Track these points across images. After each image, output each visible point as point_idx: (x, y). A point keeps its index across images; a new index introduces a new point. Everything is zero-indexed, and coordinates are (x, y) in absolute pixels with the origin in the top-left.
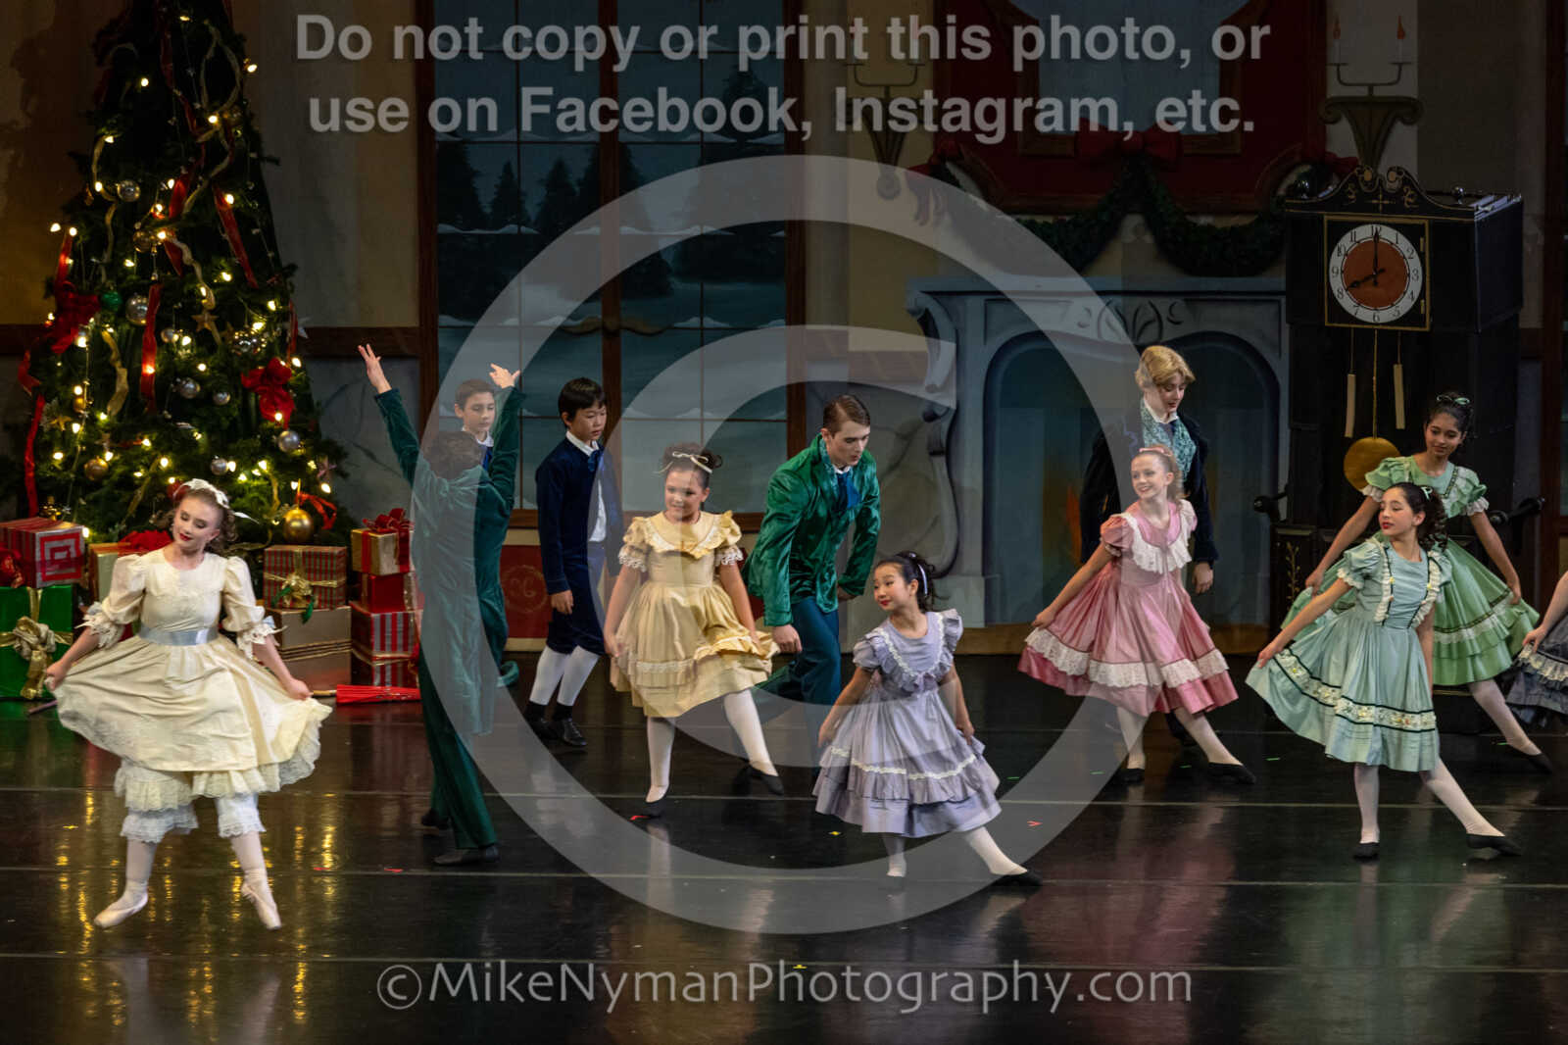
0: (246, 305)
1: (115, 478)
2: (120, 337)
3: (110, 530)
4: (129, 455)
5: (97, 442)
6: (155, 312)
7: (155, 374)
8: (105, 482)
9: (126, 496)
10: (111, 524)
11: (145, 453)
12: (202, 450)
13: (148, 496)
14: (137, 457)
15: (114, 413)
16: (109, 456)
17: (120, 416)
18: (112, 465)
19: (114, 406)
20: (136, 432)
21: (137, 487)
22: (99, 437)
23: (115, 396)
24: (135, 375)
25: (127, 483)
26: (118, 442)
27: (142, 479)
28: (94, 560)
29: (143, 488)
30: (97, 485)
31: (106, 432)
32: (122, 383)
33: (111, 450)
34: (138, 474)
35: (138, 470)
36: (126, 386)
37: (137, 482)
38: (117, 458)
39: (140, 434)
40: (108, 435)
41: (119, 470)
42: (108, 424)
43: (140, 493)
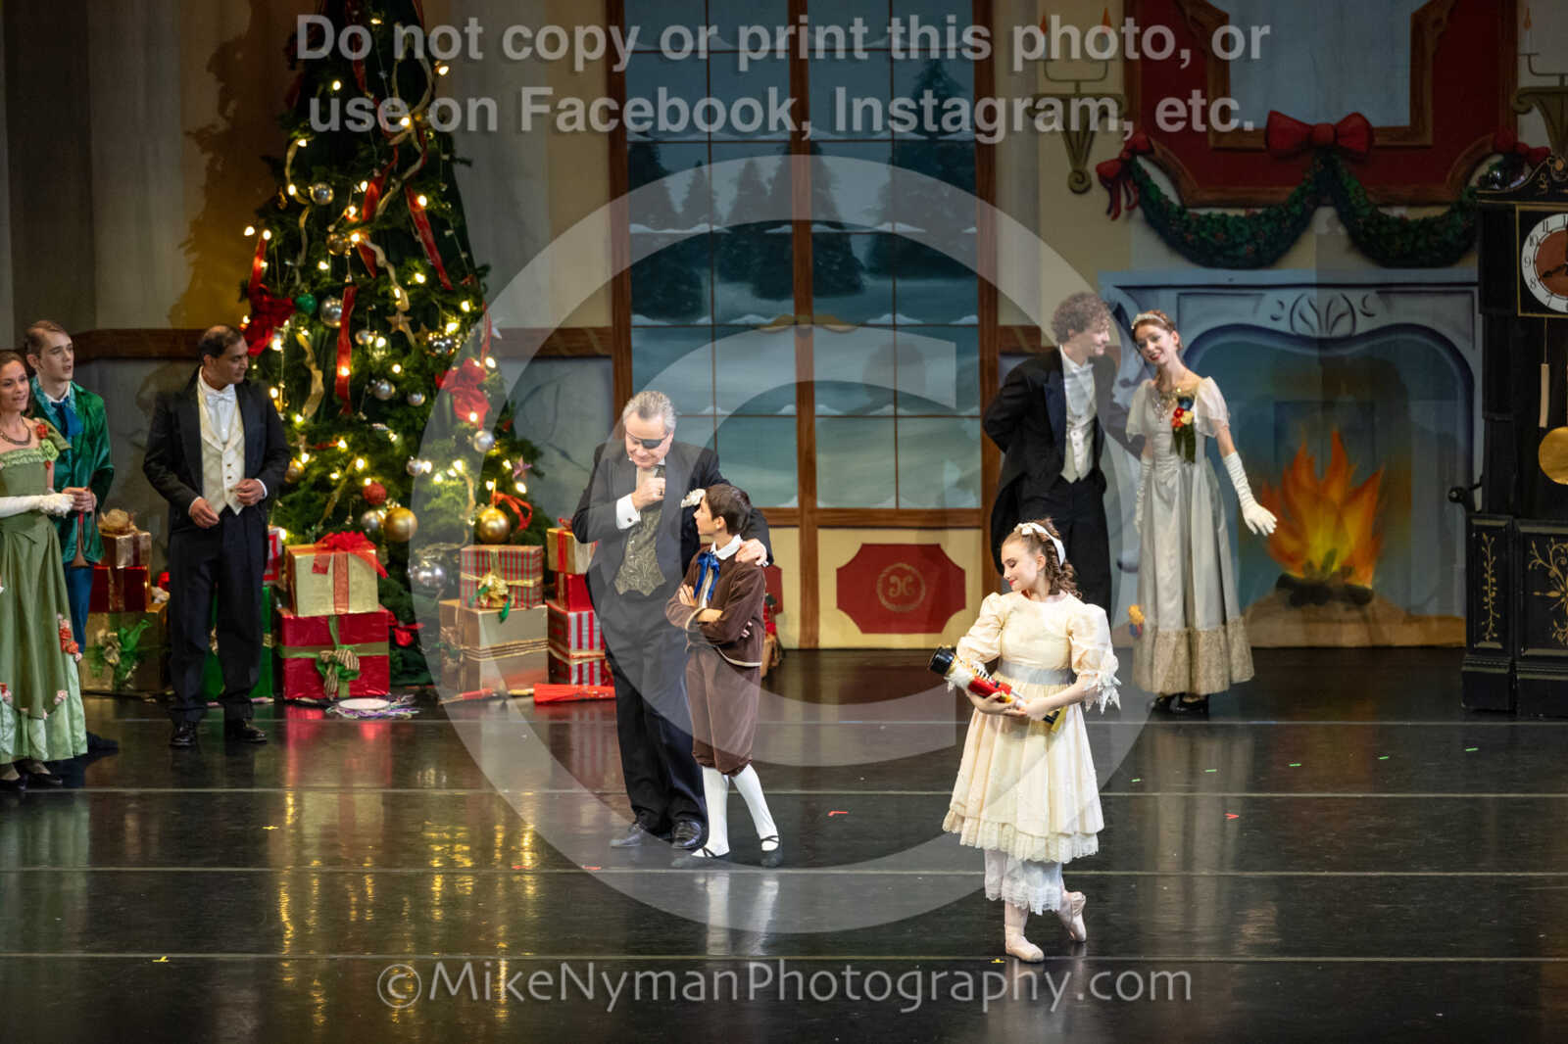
0: (439, 306)
1: (311, 480)
2: (315, 341)
3: (307, 531)
4: (327, 458)
5: (293, 445)
6: (350, 313)
7: (350, 376)
8: (302, 484)
9: (322, 498)
10: (308, 526)
11: (341, 455)
12: (397, 452)
13: (345, 498)
14: (333, 459)
15: (310, 415)
16: (305, 458)
17: (316, 417)
18: (309, 467)
19: (309, 409)
20: (331, 434)
21: (335, 488)
22: (295, 439)
23: (309, 399)
24: (330, 378)
25: (323, 485)
26: (313, 444)
27: (338, 481)
28: (291, 562)
29: (339, 489)
30: (294, 487)
31: (302, 434)
32: (318, 385)
33: (307, 451)
34: (335, 476)
35: (334, 471)
36: (322, 389)
37: (333, 484)
38: (313, 460)
39: (335, 436)
40: (304, 437)
41: (315, 472)
42: (303, 427)
43: (336, 495)
